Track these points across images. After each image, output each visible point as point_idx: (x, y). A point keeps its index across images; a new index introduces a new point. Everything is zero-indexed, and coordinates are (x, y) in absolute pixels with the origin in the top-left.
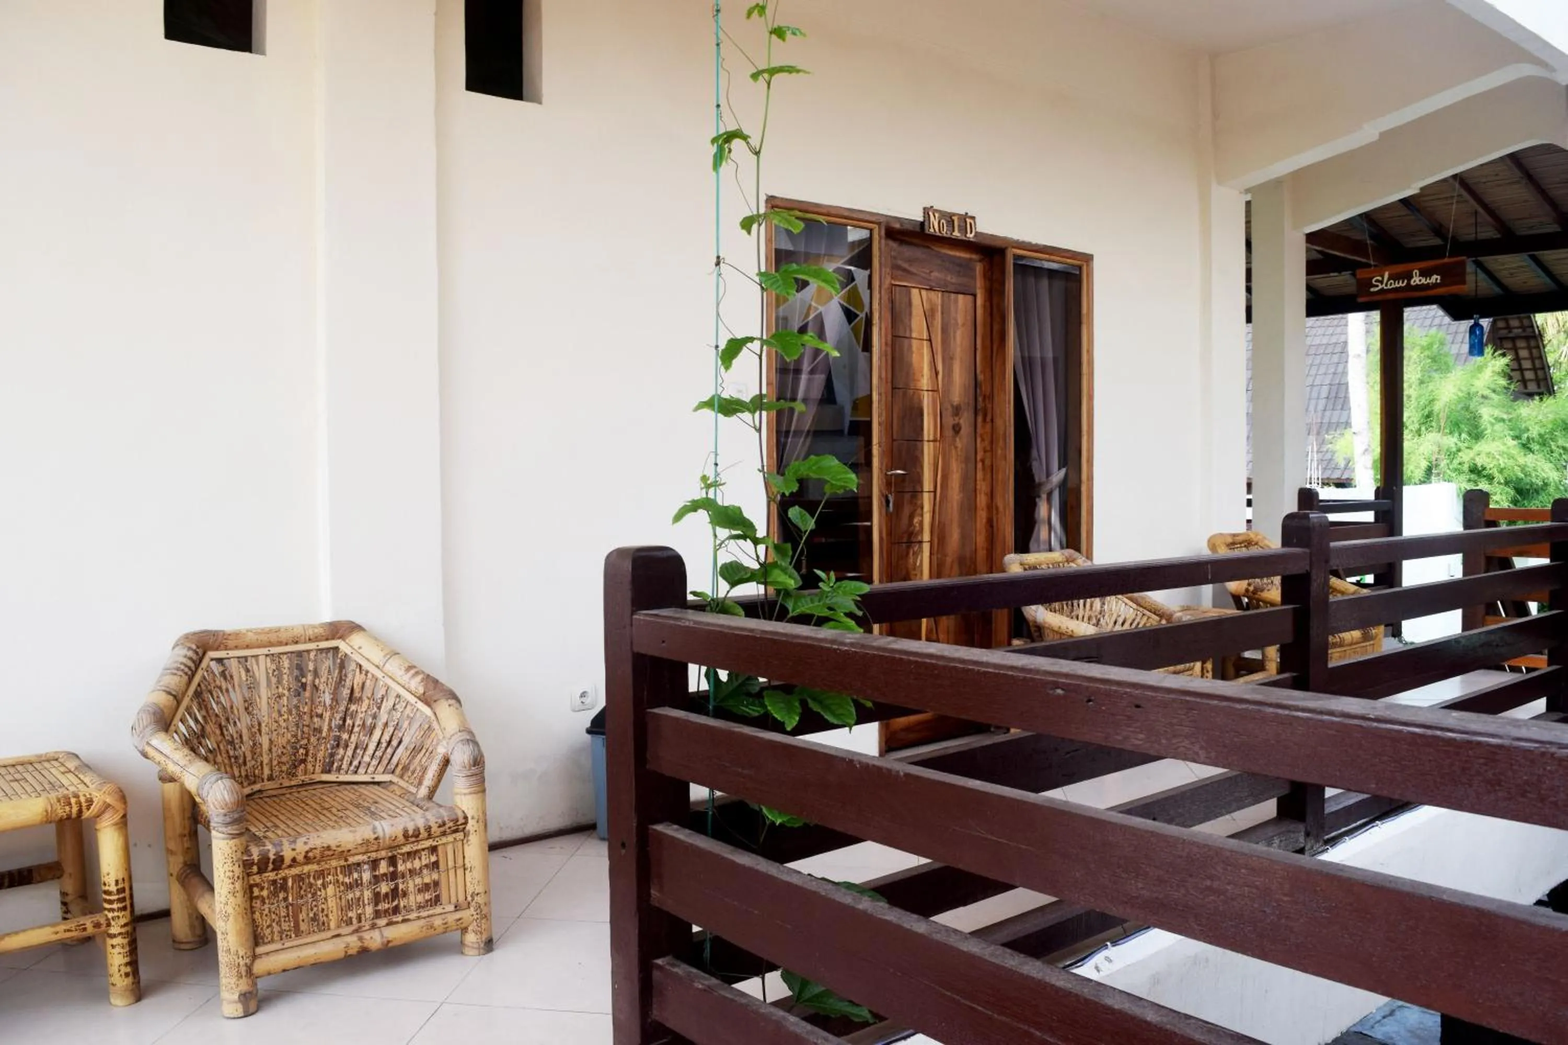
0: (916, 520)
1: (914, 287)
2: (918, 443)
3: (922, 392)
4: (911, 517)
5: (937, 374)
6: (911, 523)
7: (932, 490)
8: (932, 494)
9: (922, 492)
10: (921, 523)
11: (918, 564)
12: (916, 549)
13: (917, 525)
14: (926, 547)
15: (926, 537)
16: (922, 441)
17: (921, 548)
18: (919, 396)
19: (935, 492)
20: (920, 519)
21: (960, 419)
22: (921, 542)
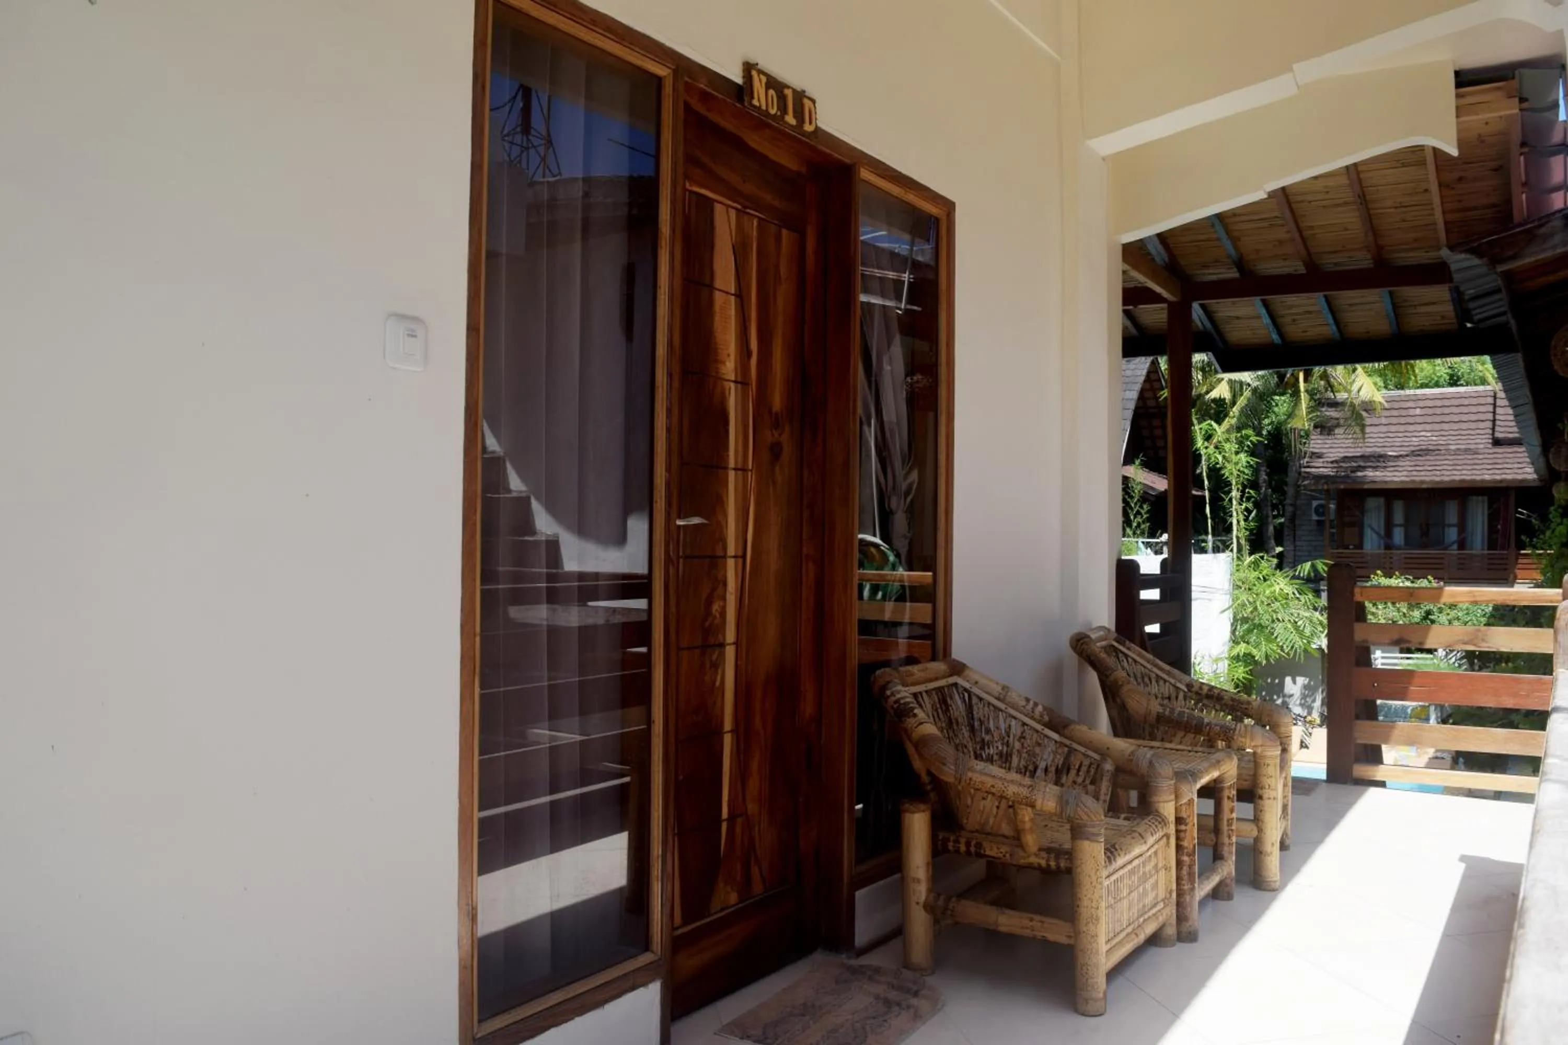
0: (716, 607)
1: (720, 203)
2: (721, 471)
3: (726, 383)
4: (709, 603)
5: (749, 355)
6: (708, 613)
7: (740, 554)
8: (740, 560)
9: (725, 557)
10: (723, 613)
11: (718, 683)
12: (715, 657)
13: (718, 615)
14: (730, 653)
15: (730, 635)
16: (726, 468)
17: (722, 655)
18: (723, 388)
19: (744, 557)
20: (722, 604)
21: (780, 435)
22: (722, 645)
